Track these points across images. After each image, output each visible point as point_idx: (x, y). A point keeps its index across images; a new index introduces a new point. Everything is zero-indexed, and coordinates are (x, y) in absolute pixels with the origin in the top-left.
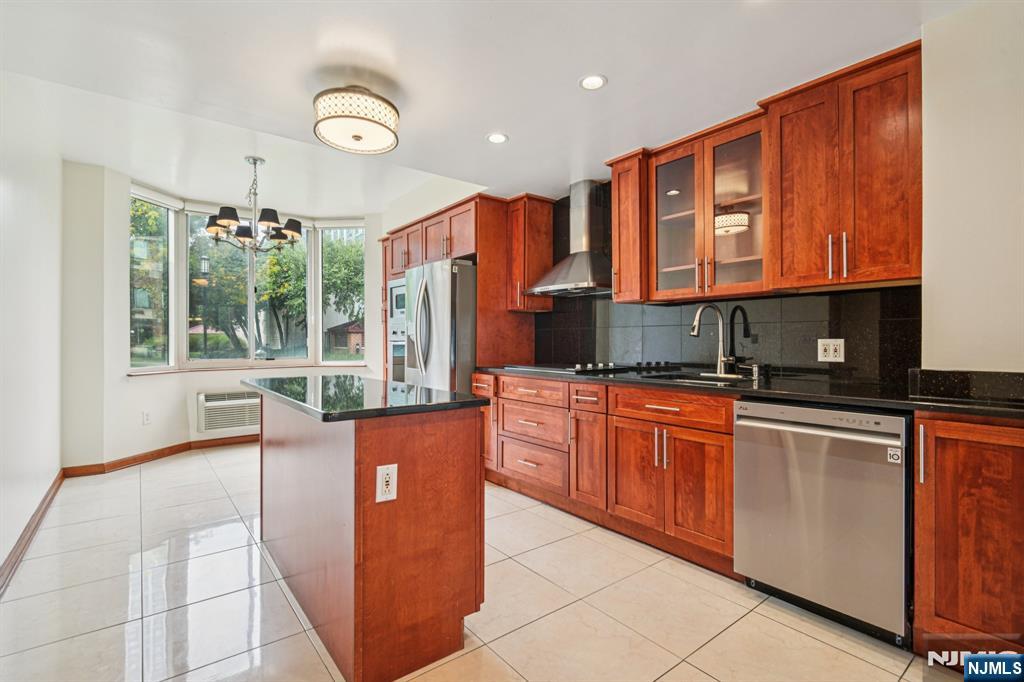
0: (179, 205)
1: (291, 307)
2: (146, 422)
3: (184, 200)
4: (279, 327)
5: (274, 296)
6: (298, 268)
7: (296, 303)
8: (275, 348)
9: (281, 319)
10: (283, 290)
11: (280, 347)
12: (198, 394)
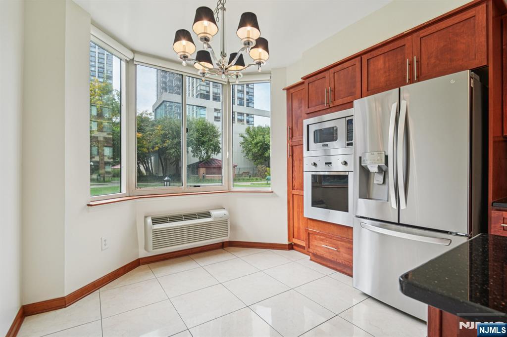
0: (130, 56)
1: (170, 153)
2: (104, 247)
3: (134, 52)
4: (162, 164)
5: (161, 147)
6: (173, 133)
7: (172, 151)
8: (160, 175)
9: (163, 161)
10: (166, 145)
11: (162, 175)
12: (146, 217)
